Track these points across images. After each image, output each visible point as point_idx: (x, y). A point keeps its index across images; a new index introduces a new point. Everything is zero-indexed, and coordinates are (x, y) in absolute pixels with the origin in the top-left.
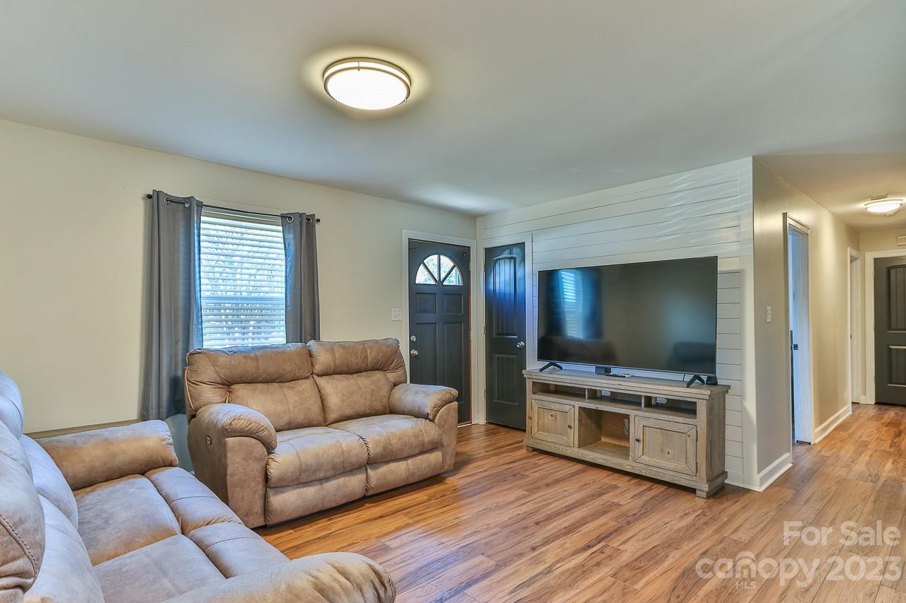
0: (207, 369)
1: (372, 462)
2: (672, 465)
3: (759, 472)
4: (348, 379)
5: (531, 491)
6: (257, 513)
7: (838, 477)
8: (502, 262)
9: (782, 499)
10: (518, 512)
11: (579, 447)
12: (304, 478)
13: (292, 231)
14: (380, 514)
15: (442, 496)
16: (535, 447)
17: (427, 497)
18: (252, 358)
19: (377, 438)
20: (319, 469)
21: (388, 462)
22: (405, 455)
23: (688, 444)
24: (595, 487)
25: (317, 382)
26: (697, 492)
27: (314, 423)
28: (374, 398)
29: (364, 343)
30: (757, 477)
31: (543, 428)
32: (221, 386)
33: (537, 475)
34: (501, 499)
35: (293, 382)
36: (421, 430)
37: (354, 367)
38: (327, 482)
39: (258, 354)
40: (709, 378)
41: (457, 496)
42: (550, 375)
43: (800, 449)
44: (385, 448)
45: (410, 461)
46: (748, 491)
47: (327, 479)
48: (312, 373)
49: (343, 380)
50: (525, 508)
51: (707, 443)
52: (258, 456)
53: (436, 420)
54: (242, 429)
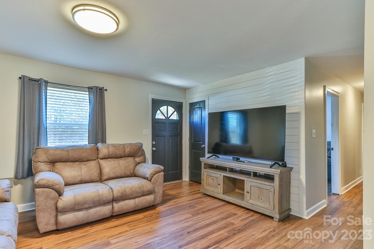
0: (42, 156)
1: (115, 200)
2: (263, 205)
3: (307, 209)
4: (114, 160)
5: (194, 215)
6: (52, 224)
7: (349, 212)
8: (196, 109)
9: (317, 224)
10: (182, 226)
11: (223, 194)
12: (77, 207)
13: (93, 94)
14: (116, 225)
15: (150, 217)
16: (205, 193)
17: (143, 217)
18: (66, 151)
19: (119, 188)
20: (85, 204)
21: (124, 200)
22: (134, 197)
23: (270, 195)
24: (225, 214)
25: (99, 162)
26: (274, 218)
27: (94, 180)
28: (126, 170)
29: (124, 145)
30: (306, 212)
31: (208, 185)
32: (49, 163)
33: (201, 207)
34: (177, 219)
35: (87, 162)
36: (143, 185)
37: (118, 155)
38: (90, 209)
39: (69, 149)
40: (282, 164)
41: (158, 216)
42: (211, 161)
43: (334, 197)
44: (122, 194)
45: (136, 199)
46: (300, 218)
47: (90, 208)
48: (98, 158)
49: (112, 161)
50: (187, 224)
51: (279, 195)
52: (53, 197)
53: (152, 181)
54: (43, 185)
